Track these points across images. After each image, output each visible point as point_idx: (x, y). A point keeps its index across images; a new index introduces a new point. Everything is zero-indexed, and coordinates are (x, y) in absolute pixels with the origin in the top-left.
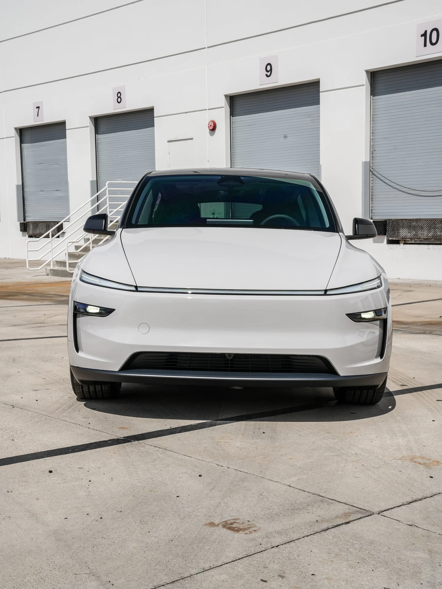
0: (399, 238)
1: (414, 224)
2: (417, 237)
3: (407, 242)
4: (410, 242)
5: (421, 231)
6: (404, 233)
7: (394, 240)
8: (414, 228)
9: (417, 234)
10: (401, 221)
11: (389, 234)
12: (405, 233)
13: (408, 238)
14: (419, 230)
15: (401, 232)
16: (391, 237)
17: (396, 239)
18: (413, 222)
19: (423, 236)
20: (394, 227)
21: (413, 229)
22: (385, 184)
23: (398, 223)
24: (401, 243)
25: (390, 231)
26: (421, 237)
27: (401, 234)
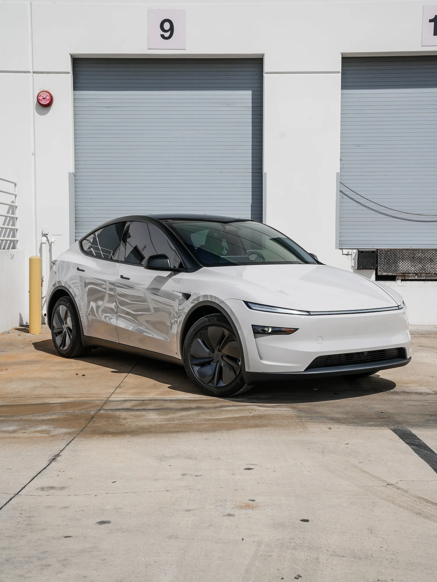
0: (397, 273)
1: (419, 255)
2: (425, 271)
3: (407, 278)
4: (412, 278)
5: (431, 264)
6: (404, 266)
7: (390, 276)
8: (420, 260)
9: (425, 267)
10: (400, 251)
11: (382, 268)
12: (407, 266)
13: (411, 273)
14: (428, 262)
15: (400, 265)
16: (385, 271)
17: (394, 274)
18: (418, 253)
19: (433, 270)
20: (389, 259)
21: (418, 261)
22: (357, 204)
23: (395, 254)
24: (398, 279)
25: (384, 265)
26: (431, 271)
27: (400, 267)
